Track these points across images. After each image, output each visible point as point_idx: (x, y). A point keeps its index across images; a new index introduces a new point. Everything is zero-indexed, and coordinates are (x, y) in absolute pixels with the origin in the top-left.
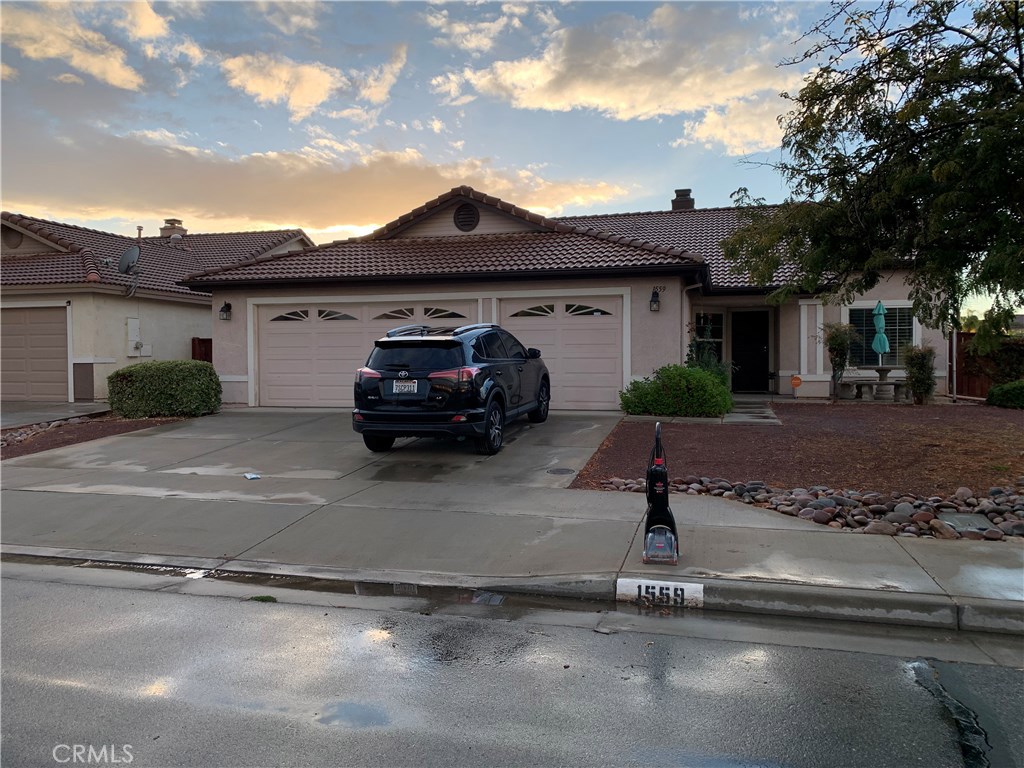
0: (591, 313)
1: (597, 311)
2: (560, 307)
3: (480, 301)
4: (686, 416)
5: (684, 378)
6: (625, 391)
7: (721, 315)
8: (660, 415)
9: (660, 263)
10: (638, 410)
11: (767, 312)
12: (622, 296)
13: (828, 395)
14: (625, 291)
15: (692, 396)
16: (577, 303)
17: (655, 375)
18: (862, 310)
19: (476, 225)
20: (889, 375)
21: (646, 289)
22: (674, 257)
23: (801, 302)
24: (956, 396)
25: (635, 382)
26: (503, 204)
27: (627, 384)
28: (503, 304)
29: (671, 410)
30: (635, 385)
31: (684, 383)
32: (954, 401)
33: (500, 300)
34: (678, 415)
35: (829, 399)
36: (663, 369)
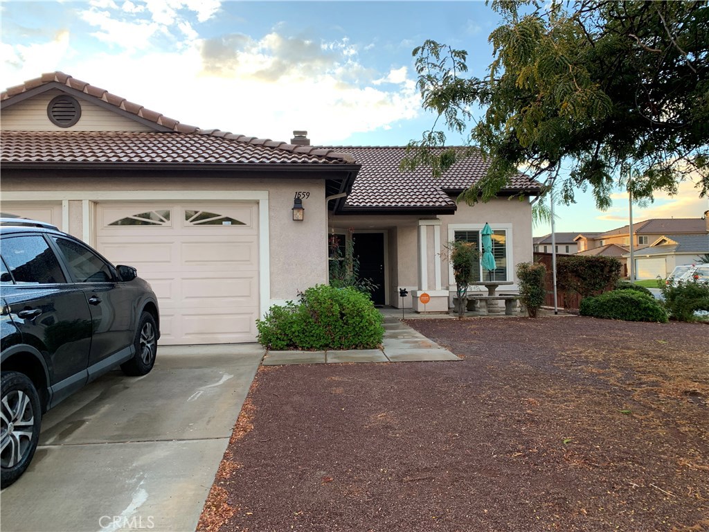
0: (219, 222)
1: (228, 219)
2: (178, 214)
3: (65, 203)
4: (340, 348)
5: (336, 301)
6: (263, 319)
7: (344, 236)
8: (308, 349)
9: (304, 162)
10: (280, 343)
11: (382, 234)
12: (258, 202)
13: (447, 310)
14: (261, 195)
15: (346, 323)
16: (202, 210)
17: (300, 298)
18: (465, 232)
19: (78, 120)
20: (496, 290)
21: (287, 194)
22: (320, 157)
23: (421, 223)
24: (557, 308)
25: (276, 307)
26: (111, 97)
27: (265, 311)
28: (99, 209)
29: (323, 342)
30: (276, 313)
31: (337, 308)
32: (556, 313)
33: (96, 203)
34: (331, 348)
35: (447, 313)
36: (310, 292)
